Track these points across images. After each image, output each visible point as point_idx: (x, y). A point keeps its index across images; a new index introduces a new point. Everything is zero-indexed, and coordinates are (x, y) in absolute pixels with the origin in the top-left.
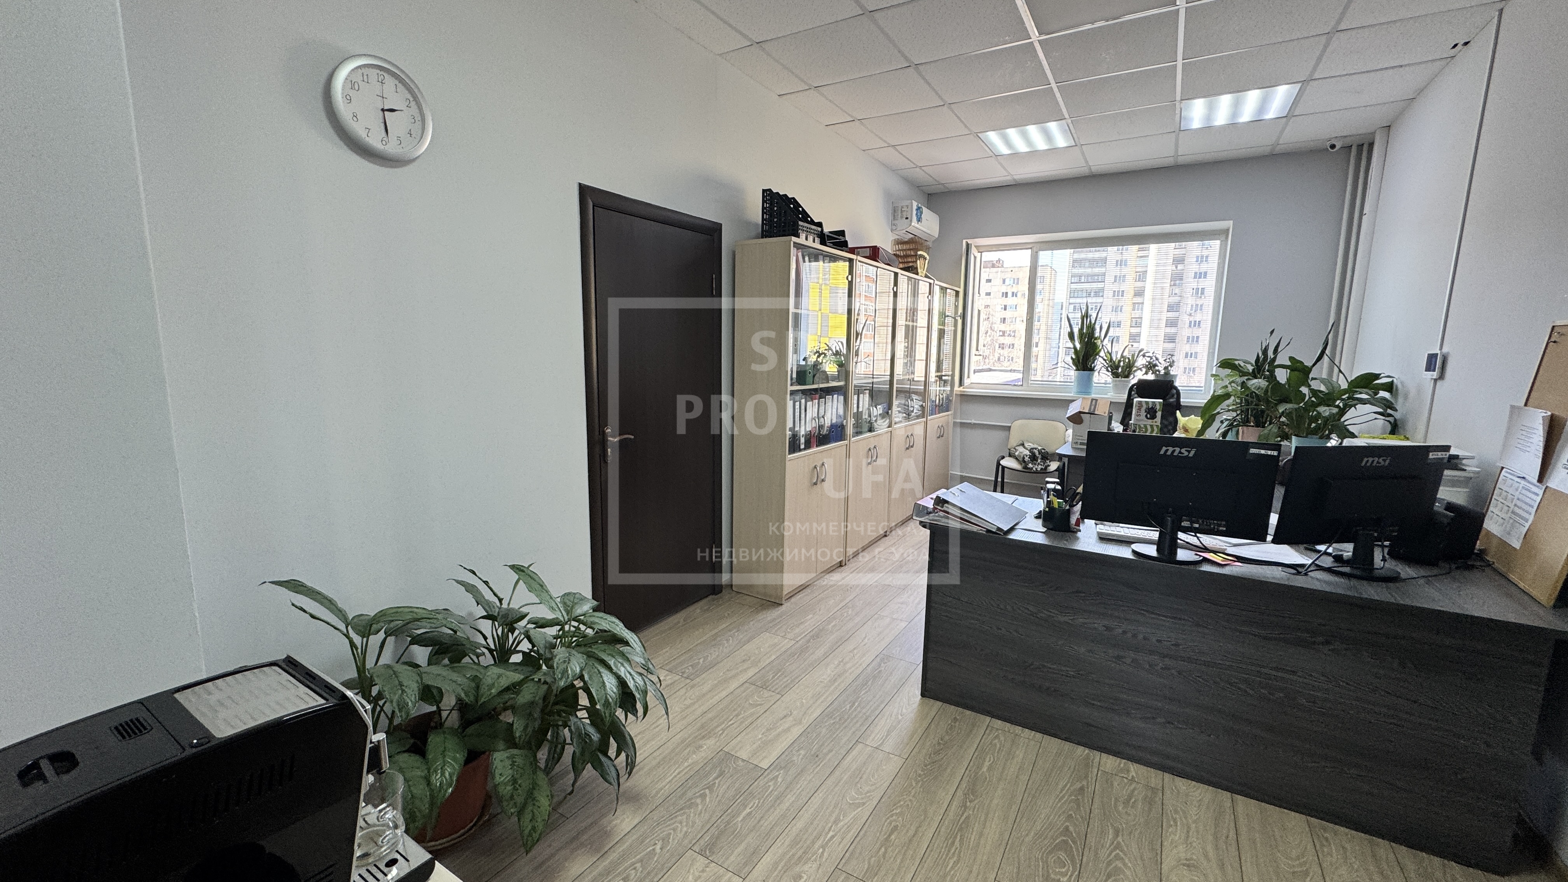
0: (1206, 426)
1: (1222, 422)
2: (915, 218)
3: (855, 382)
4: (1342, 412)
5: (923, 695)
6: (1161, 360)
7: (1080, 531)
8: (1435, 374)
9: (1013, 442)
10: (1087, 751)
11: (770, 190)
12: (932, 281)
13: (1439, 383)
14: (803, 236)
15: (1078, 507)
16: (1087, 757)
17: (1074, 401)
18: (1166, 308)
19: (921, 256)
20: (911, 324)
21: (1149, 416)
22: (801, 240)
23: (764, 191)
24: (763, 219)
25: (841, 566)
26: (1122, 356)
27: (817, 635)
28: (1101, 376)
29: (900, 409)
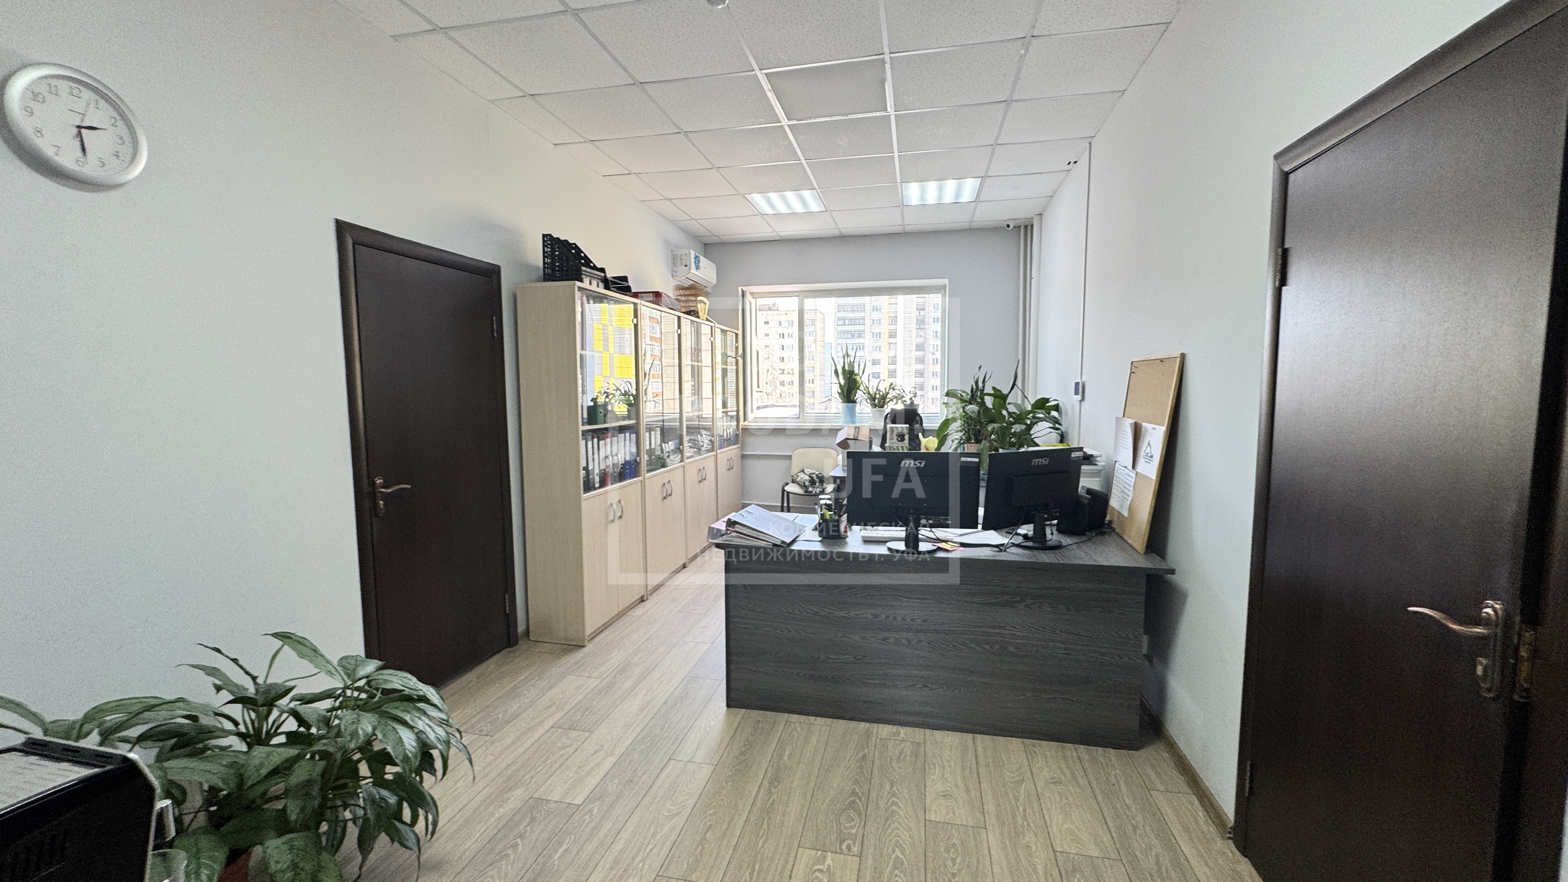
0: (941, 443)
1: (953, 441)
2: (693, 266)
3: (646, 420)
4: (1030, 427)
5: (728, 706)
6: (907, 392)
7: (847, 536)
8: (1079, 397)
9: (795, 470)
10: (867, 725)
11: (550, 235)
12: (713, 325)
13: (1082, 403)
14: (587, 280)
15: (845, 517)
16: (868, 730)
17: (840, 429)
18: (914, 347)
19: (701, 301)
20: (696, 364)
21: (899, 439)
22: (586, 284)
23: (544, 236)
24: (544, 263)
25: (643, 601)
26: (877, 390)
27: (623, 670)
28: (863, 407)
29: (690, 444)
